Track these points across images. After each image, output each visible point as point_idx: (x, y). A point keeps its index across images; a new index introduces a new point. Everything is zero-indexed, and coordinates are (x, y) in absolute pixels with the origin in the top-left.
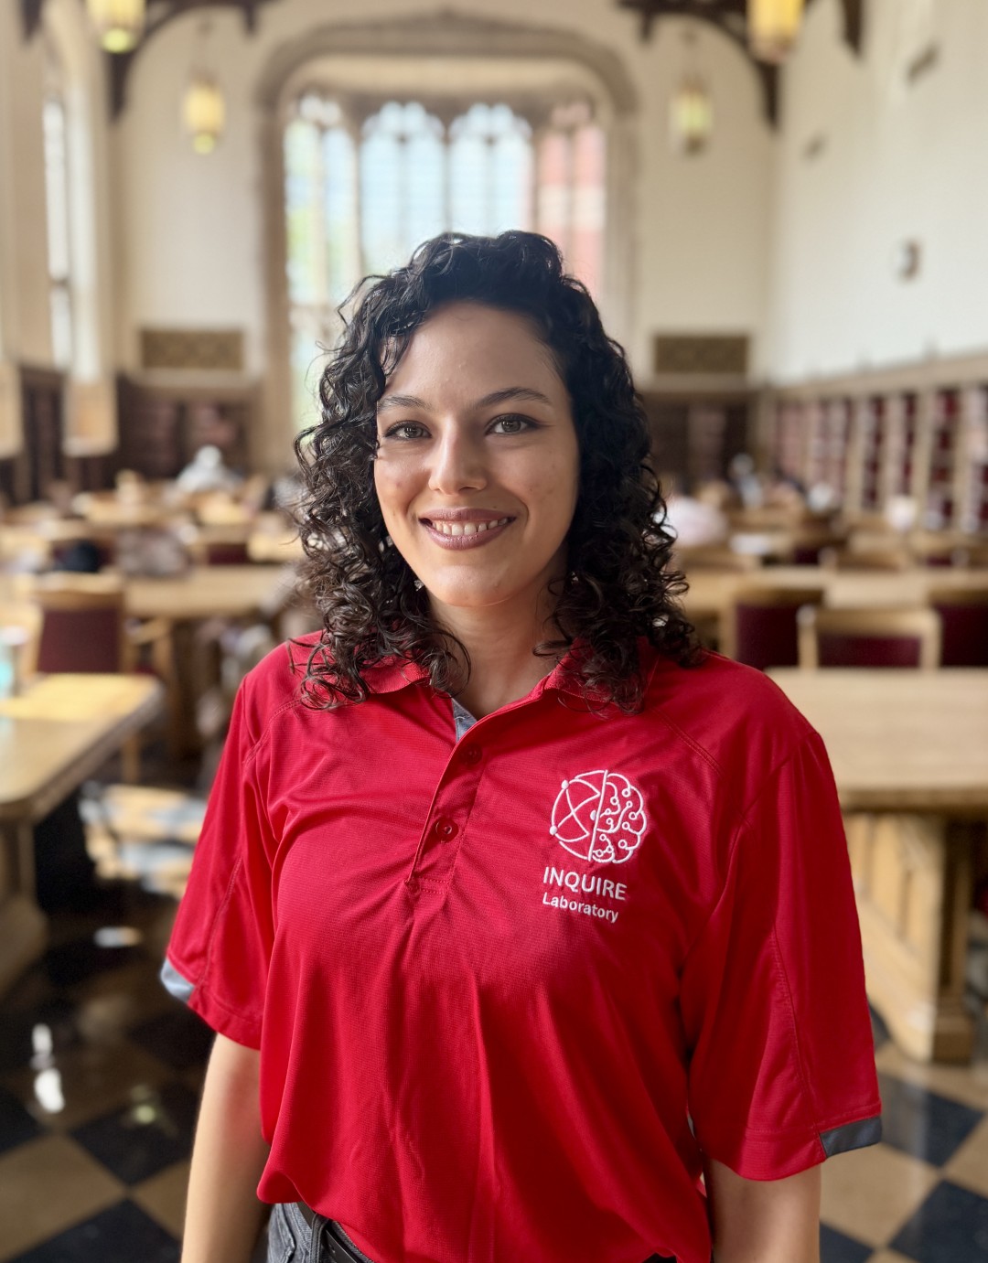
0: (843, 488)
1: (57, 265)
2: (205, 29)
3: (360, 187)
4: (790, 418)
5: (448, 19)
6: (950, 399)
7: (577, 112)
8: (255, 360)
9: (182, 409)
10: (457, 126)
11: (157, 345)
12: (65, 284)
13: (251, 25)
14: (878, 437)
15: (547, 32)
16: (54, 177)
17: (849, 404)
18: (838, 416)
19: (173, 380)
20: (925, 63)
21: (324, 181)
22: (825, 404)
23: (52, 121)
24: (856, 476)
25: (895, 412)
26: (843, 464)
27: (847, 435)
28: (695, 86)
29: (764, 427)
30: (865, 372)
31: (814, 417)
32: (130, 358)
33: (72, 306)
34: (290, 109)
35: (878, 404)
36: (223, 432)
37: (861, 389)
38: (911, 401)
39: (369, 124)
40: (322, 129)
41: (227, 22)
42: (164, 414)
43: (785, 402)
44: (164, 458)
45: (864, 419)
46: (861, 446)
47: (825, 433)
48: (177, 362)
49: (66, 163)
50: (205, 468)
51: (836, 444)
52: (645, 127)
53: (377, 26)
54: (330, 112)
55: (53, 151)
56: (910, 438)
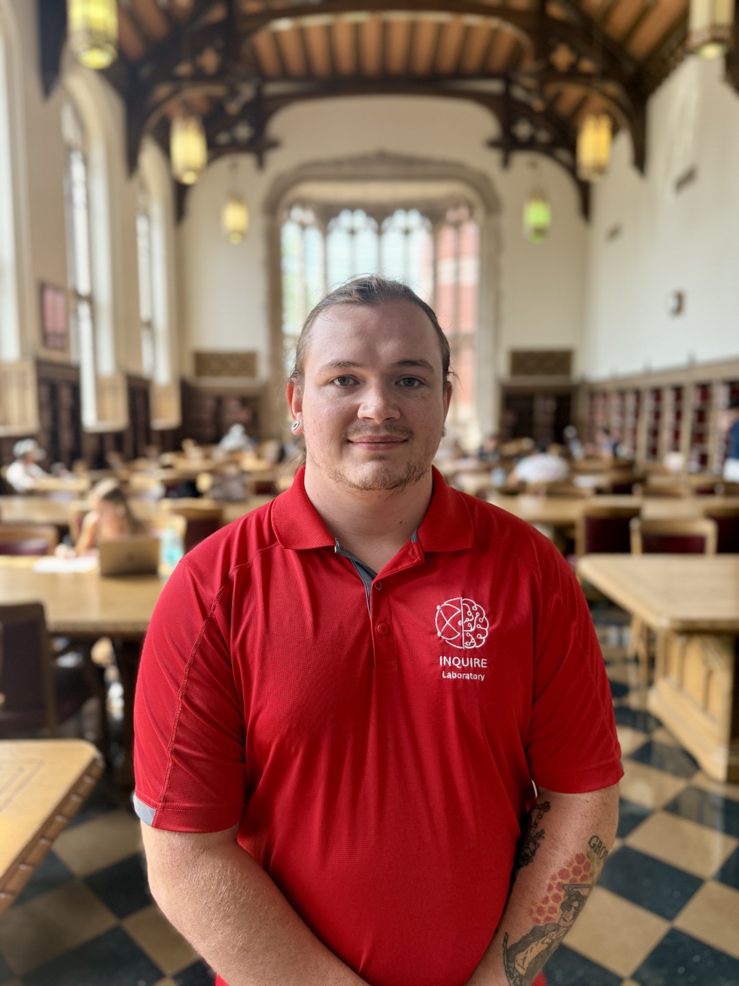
0: (635, 448)
1: (145, 313)
2: (234, 167)
3: (326, 263)
4: (600, 402)
5: (383, 157)
6: (704, 390)
7: (463, 212)
8: (264, 370)
9: (220, 401)
10: (386, 223)
11: (204, 362)
12: (149, 325)
13: (261, 164)
14: (657, 415)
15: (445, 163)
16: (143, 259)
17: (638, 394)
18: (631, 401)
19: (214, 383)
20: (687, 179)
21: (304, 259)
22: (622, 394)
23: (142, 225)
24: (643, 439)
25: (668, 398)
26: (635, 431)
27: (637, 414)
28: (539, 195)
29: (582, 409)
30: (648, 373)
31: (615, 402)
32: (189, 370)
33: (153, 338)
34: (285, 214)
35: (657, 394)
36: (244, 415)
37: (645, 384)
38: (678, 392)
39: (332, 223)
40: (303, 226)
41: (246, 162)
42: (209, 404)
43: (595, 393)
44: (209, 431)
45: (648, 403)
46: (646, 420)
47: (623, 413)
48: (216, 373)
49: (150, 251)
50: (235, 437)
51: (630, 419)
52: (505, 221)
53: (338, 162)
54: (308, 216)
55: (142, 243)
56: (678, 415)
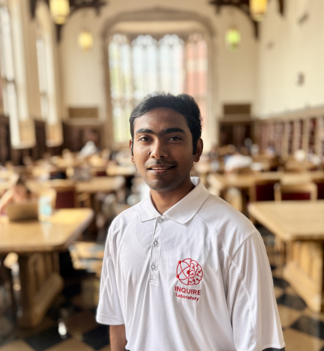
1: (42, 89)
2: (85, 15)
5: (158, 10)
6: (314, 121)
9: (81, 132)
10: (160, 41)
11: (73, 112)
12: (45, 94)
13: (98, 13)
14: (292, 133)
15: (188, 13)
17: (283, 124)
18: (279, 128)
19: (78, 122)
20: (304, 19)
21: (120, 59)
22: (275, 124)
23: (39, 45)
24: (285, 144)
25: (297, 126)
29: (257, 131)
31: (272, 128)
32: (65, 115)
33: (48, 100)
34: (110, 38)
35: (292, 123)
37: (287, 119)
38: (302, 122)
40: (120, 44)
42: (76, 133)
43: (263, 123)
44: (76, 145)
45: (288, 128)
47: (276, 133)
49: (45, 57)
51: (279, 135)
53: (136, 12)
54: (123, 39)
56: (302, 133)
